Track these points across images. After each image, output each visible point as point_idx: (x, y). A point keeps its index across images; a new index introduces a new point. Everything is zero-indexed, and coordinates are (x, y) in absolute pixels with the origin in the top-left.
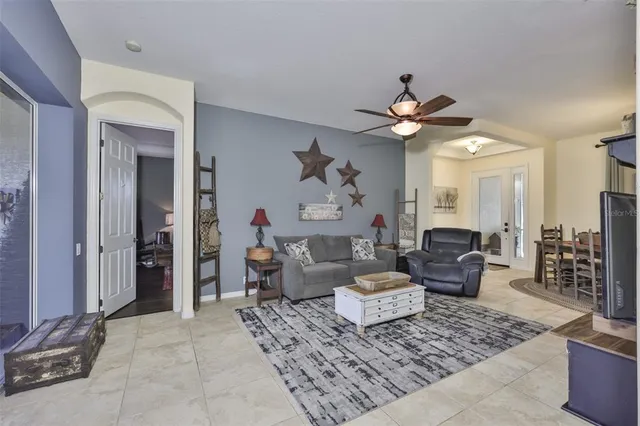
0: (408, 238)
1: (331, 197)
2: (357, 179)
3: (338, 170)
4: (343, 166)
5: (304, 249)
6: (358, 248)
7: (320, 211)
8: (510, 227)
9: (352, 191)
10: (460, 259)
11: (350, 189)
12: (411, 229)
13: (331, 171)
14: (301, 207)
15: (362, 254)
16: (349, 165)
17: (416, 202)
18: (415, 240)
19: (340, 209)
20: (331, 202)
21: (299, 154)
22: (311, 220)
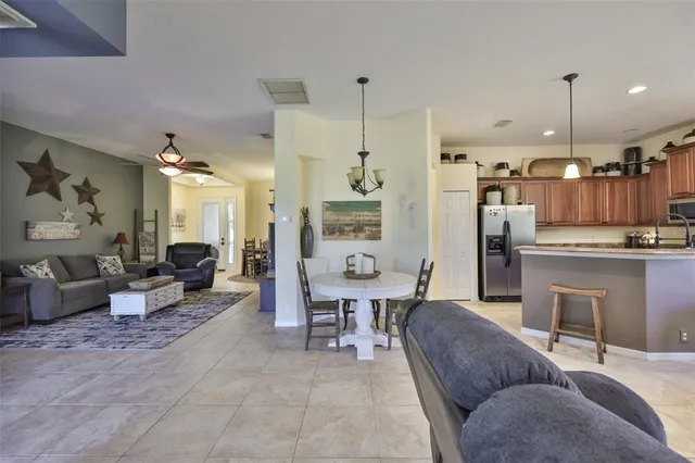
0: (150, 254)
1: (68, 214)
2: (96, 198)
3: (75, 187)
4: (79, 183)
5: (46, 269)
6: (105, 265)
7: (55, 230)
8: (225, 241)
9: (91, 209)
10: (198, 265)
11: (88, 207)
12: (151, 245)
13: (65, 187)
14: (28, 225)
15: (111, 270)
16: (86, 183)
17: (156, 221)
18: (156, 254)
19: (78, 227)
20: (68, 221)
21: (26, 165)
22: (42, 240)
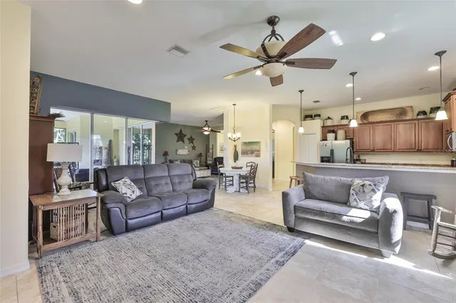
1: (186, 147)
2: (194, 141)
3: (188, 139)
6: (194, 163)
7: (183, 152)
11: (192, 145)
12: (211, 157)
13: (186, 139)
14: (177, 150)
16: (191, 137)
17: (213, 149)
19: (189, 151)
20: (186, 149)
21: (176, 134)
22: (180, 155)
